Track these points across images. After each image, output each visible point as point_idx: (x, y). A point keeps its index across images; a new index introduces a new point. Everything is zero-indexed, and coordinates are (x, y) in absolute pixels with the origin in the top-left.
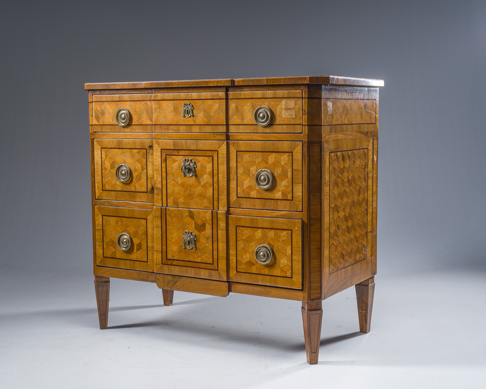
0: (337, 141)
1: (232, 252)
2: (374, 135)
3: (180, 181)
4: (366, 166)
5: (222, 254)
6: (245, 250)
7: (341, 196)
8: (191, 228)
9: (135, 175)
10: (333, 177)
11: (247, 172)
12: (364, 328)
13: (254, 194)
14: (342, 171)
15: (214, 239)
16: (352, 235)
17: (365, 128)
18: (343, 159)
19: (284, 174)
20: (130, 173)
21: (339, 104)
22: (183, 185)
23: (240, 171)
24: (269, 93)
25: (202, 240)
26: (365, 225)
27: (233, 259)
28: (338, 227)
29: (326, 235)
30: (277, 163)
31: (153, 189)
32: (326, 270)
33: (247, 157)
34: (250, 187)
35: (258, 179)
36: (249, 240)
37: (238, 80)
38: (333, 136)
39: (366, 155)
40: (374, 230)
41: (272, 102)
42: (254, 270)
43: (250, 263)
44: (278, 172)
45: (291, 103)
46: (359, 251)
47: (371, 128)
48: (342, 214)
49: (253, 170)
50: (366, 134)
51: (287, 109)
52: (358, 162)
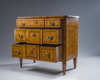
0: (69, 29)
1: (41, 55)
2: (77, 28)
3: (32, 38)
4: (75, 34)
5: (38, 55)
6: (43, 54)
7: (70, 40)
8: (32, 49)
9: (23, 36)
10: (69, 36)
11: (47, 36)
12: (75, 68)
13: (48, 41)
14: (70, 35)
15: (37, 52)
16: (72, 48)
17: (75, 26)
18: (71, 33)
19: (54, 36)
20: (22, 36)
21: (70, 21)
22: (33, 39)
23: (45, 36)
24: (53, 19)
25: (34, 52)
26: (75, 46)
27: (41, 56)
28: (70, 47)
29: (67, 48)
30: (53, 34)
31: (27, 40)
32: (67, 56)
33: (46, 33)
34: (47, 39)
35: (49, 37)
36: (44, 52)
37: (49, 16)
38: (69, 28)
39: (75, 32)
40: (77, 47)
41: (54, 21)
42: (45, 58)
43: (44, 57)
44: (53, 36)
45: (58, 21)
46: (74, 52)
47: (76, 26)
48: (70, 44)
49: (48, 36)
50: (75, 28)
51: (57, 22)
52: (74, 33)
